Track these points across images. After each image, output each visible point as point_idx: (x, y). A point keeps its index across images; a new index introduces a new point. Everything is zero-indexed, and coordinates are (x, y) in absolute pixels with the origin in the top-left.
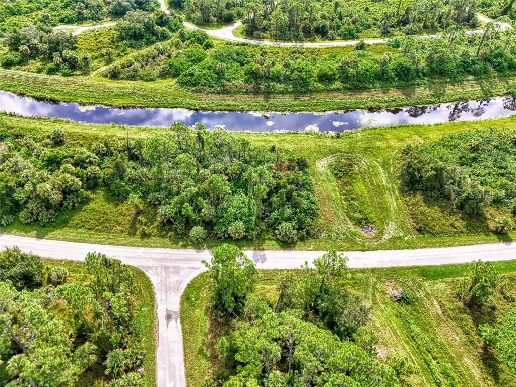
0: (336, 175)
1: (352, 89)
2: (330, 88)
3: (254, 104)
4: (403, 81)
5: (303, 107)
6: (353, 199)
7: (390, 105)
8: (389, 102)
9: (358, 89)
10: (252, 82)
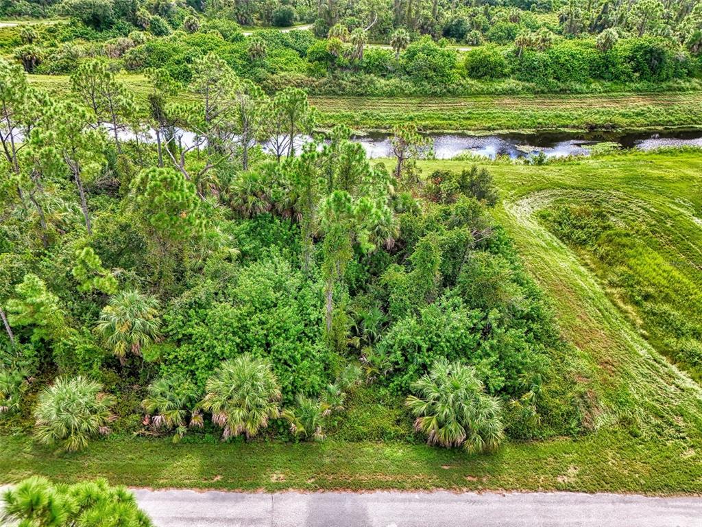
0: (569, 237)
1: (543, 92)
2: (496, 90)
3: (326, 114)
4: (649, 81)
5: (438, 122)
6: (647, 297)
7: (633, 122)
8: (630, 116)
9: (556, 92)
10: (323, 76)
